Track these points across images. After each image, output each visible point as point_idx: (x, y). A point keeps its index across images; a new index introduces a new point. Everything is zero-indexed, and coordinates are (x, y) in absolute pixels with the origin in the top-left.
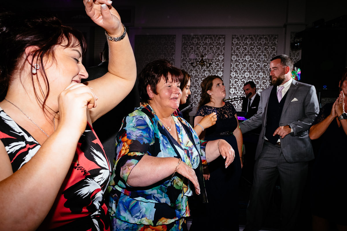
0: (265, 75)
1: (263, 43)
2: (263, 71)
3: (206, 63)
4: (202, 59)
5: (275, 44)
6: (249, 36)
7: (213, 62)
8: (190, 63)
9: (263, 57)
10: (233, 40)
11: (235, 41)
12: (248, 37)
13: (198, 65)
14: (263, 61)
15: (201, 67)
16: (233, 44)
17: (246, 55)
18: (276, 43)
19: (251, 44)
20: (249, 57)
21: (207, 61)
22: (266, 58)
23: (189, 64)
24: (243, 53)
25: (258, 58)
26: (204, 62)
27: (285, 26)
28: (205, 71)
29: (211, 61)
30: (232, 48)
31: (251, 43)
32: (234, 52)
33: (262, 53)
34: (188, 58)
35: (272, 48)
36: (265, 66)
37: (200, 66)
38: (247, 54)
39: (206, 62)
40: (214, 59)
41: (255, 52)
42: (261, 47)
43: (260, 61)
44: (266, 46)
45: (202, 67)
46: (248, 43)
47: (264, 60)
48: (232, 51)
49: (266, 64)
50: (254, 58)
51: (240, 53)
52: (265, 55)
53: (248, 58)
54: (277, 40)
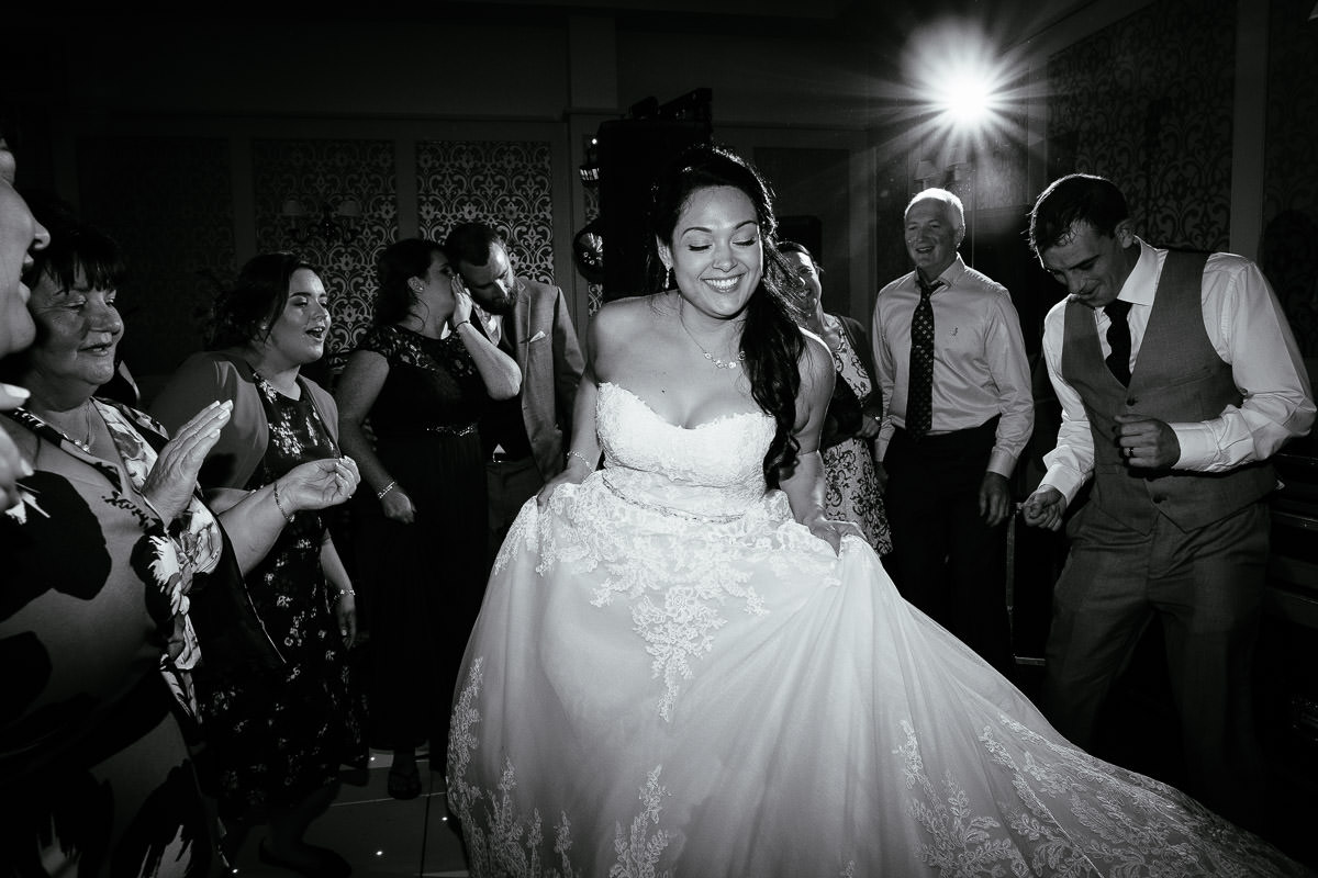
0: (525, 261)
1: (510, 168)
2: (518, 250)
3: (340, 231)
4: (327, 218)
5: (544, 171)
6: (468, 144)
7: (363, 227)
8: (287, 229)
9: (514, 208)
10: (418, 158)
11: (426, 161)
12: (464, 148)
13: (317, 237)
14: (516, 221)
15: (325, 244)
16: (419, 170)
17: (462, 203)
18: (547, 166)
19: (474, 170)
20: (473, 208)
21: (344, 222)
22: (523, 210)
23: (285, 234)
24: (453, 196)
25: (499, 210)
26: (333, 226)
27: (566, 117)
28: (339, 254)
29: (356, 224)
30: (419, 182)
31: (475, 168)
32: (427, 194)
33: (511, 197)
34: (278, 216)
35: (536, 183)
36: (521, 234)
37: (321, 240)
38: (466, 198)
39: (340, 226)
40: (366, 216)
41: (490, 192)
42: (504, 179)
43: (507, 221)
44: (518, 174)
45: (328, 242)
46: (465, 165)
47: (518, 219)
48: (421, 192)
49: (525, 229)
50: (488, 211)
51: (444, 196)
52: (518, 203)
53: (470, 213)
54: (547, 158)
